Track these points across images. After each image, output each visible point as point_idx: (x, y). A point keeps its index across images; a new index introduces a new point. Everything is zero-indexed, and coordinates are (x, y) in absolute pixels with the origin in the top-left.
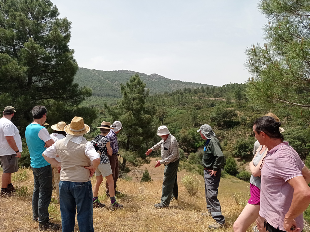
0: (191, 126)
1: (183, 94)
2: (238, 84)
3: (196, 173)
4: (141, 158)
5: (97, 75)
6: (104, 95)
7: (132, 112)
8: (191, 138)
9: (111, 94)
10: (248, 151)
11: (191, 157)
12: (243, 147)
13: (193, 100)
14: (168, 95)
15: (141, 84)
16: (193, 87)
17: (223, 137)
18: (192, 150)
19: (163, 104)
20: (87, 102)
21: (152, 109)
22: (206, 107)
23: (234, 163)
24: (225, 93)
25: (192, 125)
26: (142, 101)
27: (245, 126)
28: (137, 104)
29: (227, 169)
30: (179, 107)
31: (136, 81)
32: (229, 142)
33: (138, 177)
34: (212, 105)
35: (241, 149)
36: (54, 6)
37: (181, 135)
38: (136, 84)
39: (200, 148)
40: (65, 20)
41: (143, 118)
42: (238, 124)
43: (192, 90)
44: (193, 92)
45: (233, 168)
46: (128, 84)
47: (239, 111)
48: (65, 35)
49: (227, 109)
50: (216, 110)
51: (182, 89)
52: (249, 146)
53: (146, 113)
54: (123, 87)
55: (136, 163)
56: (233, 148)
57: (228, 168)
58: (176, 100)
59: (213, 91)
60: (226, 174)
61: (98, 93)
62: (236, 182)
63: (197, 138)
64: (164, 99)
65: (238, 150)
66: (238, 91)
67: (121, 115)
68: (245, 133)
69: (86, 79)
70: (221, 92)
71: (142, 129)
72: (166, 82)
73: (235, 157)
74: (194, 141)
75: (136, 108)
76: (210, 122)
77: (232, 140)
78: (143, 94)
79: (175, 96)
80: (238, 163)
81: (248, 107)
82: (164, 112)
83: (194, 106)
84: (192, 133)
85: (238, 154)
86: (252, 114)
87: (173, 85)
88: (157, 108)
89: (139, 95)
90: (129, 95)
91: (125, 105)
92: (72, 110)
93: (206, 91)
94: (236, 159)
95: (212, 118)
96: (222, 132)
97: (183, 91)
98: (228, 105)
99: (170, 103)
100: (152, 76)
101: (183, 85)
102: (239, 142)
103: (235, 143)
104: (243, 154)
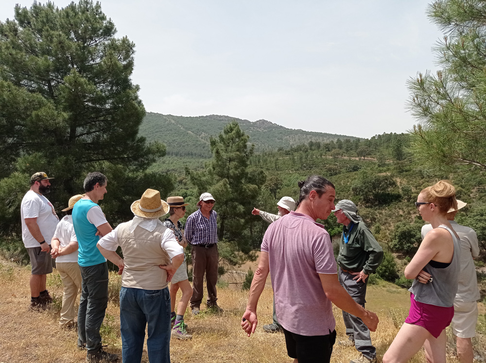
1: (307, 151)
2: (398, 135)
4: (243, 251)
5: (174, 124)
6: (185, 154)
7: (227, 180)
9: (195, 152)
10: (415, 242)
12: (405, 235)
13: (323, 160)
14: (284, 152)
15: (242, 136)
16: (323, 140)
17: (373, 219)
19: (276, 167)
20: (159, 165)
21: (259, 175)
22: (345, 171)
23: (392, 262)
24: (376, 148)
26: (243, 162)
27: (409, 201)
28: (236, 168)
29: (381, 271)
30: (302, 172)
31: (234, 132)
32: (383, 227)
33: (238, 282)
34: (355, 169)
35: (404, 238)
36: (108, 19)
38: (234, 136)
39: (336, 237)
40: (125, 41)
41: (245, 190)
42: (398, 198)
43: (322, 145)
44: (323, 148)
45: (389, 270)
46: (221, 137)
47: (400, 178)
48: (125, 63)
49: (379, 174)
50: (362, 176)
51: (307, 144)
52: (416, 233)
53: (249, 182)
54: (213, 141)
55: (235, 260)
56: (390, 237)
57: (381, 269)
58: (296, 160)
59: (357, 146)
60: (379, 278)
61: (175, 151)
62: (395, 292)
63: (330, 220)
64: (277, 159)
65: (397, 240)
66: (397, 146)
67: (211, 184)
68: (409, 213)
69: (157, 130)
70: (370, 147)
71: (243, 206)
72: (281, 133)
73: (393, 251)
74: (327, 225)
75: (234, 174)
76: (351, 195)
77: (387, 224)
78: (245, 152)
79: (295, 154)
80: (398, 261)
81: (413, 171)
82: (278, 180)
83: (325, 170)
85: (399, 247)
86: (421, 182)
87: (292, 137)
88: (266, 173)
89: (238, 153)
90: (224, 153)
91: (218, 169)
92: (136, 178)
93: (344, 146)
94: (395, 255)
95: (355, 190)
96: (372, 211)
97: (308, 146)
98: (381, 168)
99: (287, 166)
100: (258, 123)
101: (308, 136)
102: (399, 227)
103: (393, 229)
104: (406, 247)
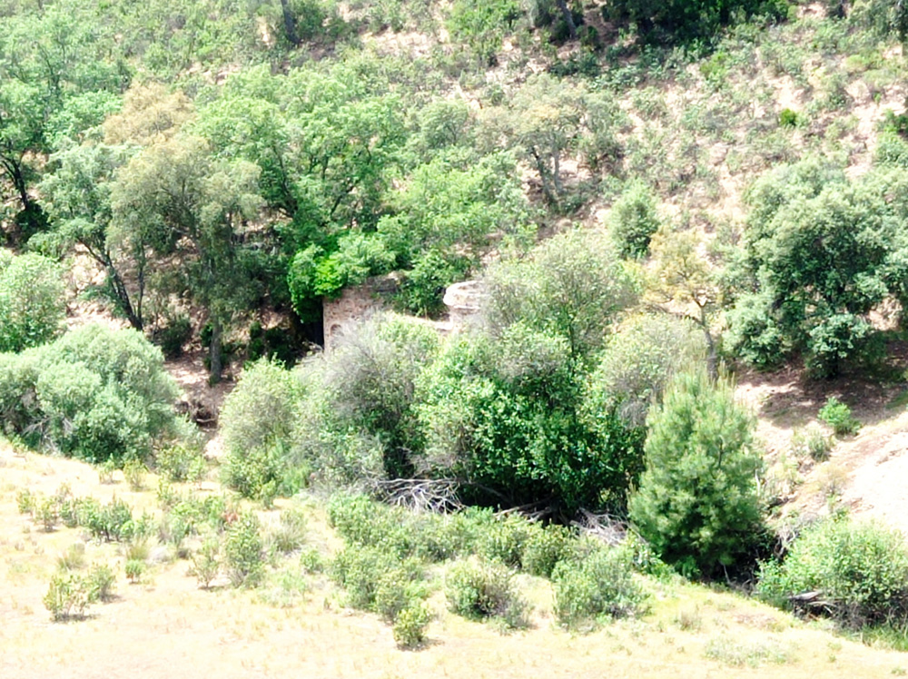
0: (235, 42)
3: (319, 597)
8: (246, 187)
10: (878, 299)
11: (248, 421)
12: (819, 254)
17: (608, 157)
18: (256, 333)
23: (735, 447)
25: (247, 32)
29: (662, 521)
35: (808, 277)
37: (123, 161)
39: (351, 301)
45: (719, 505)
52: (888, 235)
56: (719, 271)
57: (665, 509)
60: (650, 568)
63: (309, 186)
65: (768, 294)
68: (840, 99)
73: (736, 372)
74: (282, 222)
77: (699, 188)
80: (777, 443)
84: (258, 132)
85: (776, 344)
94: (751, 396)
96: (595, 99)
102: (777, 201)
103: (739, 216)
104: (821, 336)
